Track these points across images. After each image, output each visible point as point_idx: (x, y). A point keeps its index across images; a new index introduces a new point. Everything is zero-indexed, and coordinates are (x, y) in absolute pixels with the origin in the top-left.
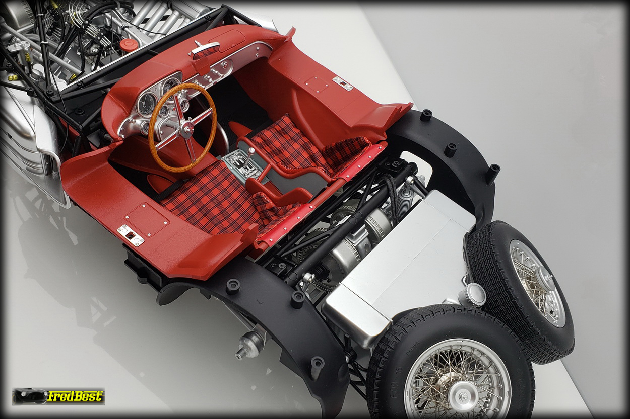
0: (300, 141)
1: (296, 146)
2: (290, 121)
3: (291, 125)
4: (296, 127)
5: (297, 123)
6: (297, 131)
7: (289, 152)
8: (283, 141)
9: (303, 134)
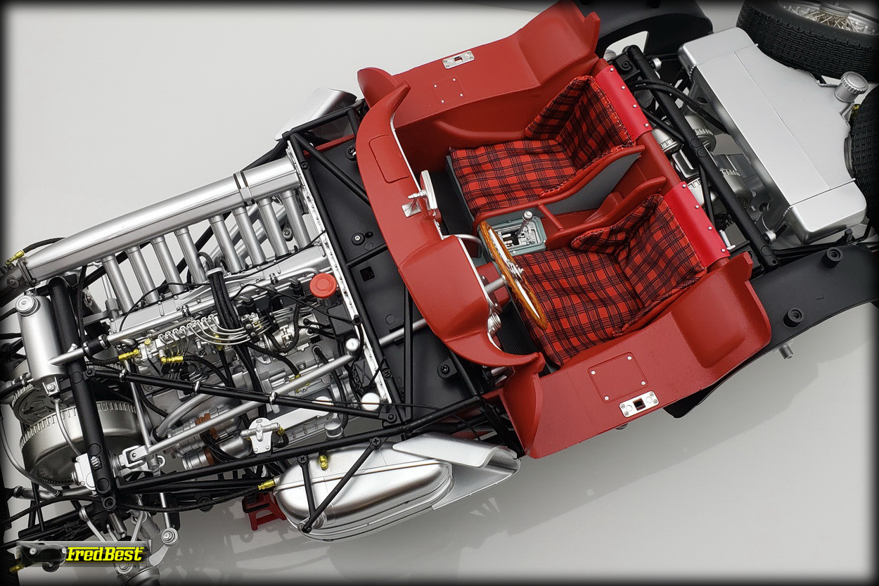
0: (501, 155)
1: (506, 162)
2: (464, 151)
3: (470, 153)
4: (475, 148)
5: (472, 145)
6: (482, 150)
7: (510, 176)
8: (491, 174)
9: (489, 145)
